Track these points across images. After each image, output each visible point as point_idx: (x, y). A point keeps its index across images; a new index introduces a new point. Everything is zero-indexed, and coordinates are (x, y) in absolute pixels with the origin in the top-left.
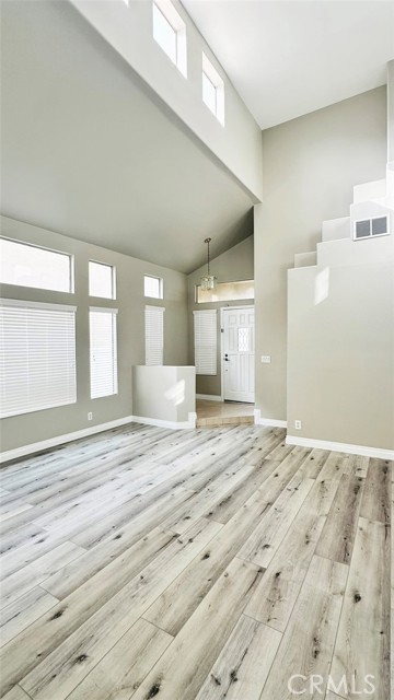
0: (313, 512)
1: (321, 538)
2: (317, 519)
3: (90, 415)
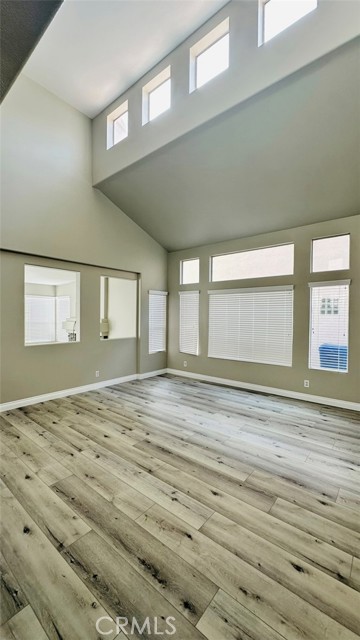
0: (121, 495)
1: (85, 485)
2: (110, 493)
3: (307, 383)
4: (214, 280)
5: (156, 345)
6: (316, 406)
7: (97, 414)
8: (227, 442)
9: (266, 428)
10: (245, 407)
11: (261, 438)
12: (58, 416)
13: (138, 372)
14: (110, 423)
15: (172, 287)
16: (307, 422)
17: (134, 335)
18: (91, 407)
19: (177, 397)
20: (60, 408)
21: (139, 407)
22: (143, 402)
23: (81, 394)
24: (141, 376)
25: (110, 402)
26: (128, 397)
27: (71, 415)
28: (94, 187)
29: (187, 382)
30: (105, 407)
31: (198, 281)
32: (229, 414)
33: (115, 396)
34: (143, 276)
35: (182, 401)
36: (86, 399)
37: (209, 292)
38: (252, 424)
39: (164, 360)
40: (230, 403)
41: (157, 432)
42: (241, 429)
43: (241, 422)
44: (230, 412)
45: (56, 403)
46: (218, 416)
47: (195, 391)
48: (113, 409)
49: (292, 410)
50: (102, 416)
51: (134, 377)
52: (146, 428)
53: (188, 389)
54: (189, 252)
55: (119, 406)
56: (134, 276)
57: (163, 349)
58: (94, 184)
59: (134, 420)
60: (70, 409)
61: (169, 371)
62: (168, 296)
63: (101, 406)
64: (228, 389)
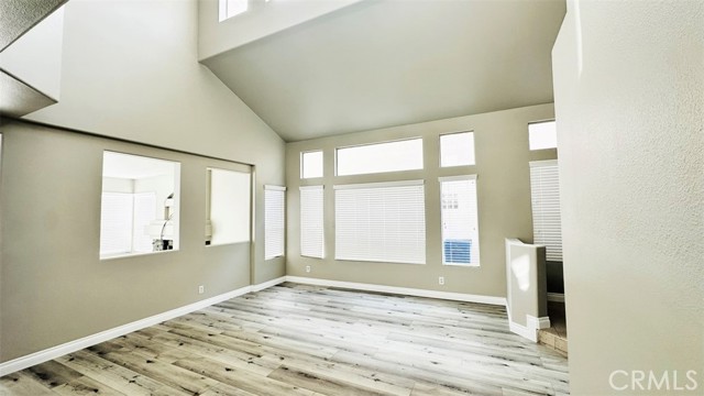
3: (441, 280)
4: (339, 174)
5: (273, 249)
6: (453, 304)
7: (210, 342)
8: (376, 355)
9: (411, 333)
10: (385, 313)
11: (412, 345)
12: (153, 351)
13: (251, 283)
14: (230, 351)
15: (290, 181)
16: (451, 322)
17: (248, 239)
18: (200, 335)
19: (306, 308)
20: (154, 340)
21: (262, 327)
22: (265, 319)
23: (180, 318)
24: (256, 288)
25: (225, 324)
26: (244, 315)
27: (172, 348)
28: (201, 62)
29: (312, 290)
30: (218, 332)
31: (321, 175)
32: (370, 322)
33: (227, 315)
34: (258, 168)
35: (312, 313)
36: (188, 324)
37: (335, 187)
38: (397, 330)
39: (284, 266)
40: (368, 310)
41: (292, 354)
42: (388, 338)
43: (386, 329)
44: (369, 319)
45: (146, 334)
46: (358, 325)
47: (324, 299)
48: (229, 332)
49: (432, 310)
50: (215, 344)
51: (248, 289)
52: (279, 352)
53: (316, 298)
54: (311, 143)
55: (237, 328)
56: (247, 168)
57: (282, 253)
58: (201, 59)
59: (261, 344)
60: (168, 340)
61: (288, 278)
62: (286, 191)
63: (211, 330)
64: (360, 294)
